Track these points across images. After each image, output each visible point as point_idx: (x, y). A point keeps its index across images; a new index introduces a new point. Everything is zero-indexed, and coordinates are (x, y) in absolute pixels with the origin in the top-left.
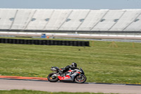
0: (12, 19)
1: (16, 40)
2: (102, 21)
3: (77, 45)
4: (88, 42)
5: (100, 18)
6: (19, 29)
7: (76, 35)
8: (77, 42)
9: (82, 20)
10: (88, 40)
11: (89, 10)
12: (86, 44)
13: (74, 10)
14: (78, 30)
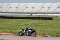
0: (17, 8)
1: (19, 17)
2: (58, 8)
3: (47, 19)
4: (52, 18)
5: (57, 7)
6: (20, 12)
7: (46, 14)
8: (47, 18)
9: (49, 8)
10: (52, 17)
11: (52, 3)
12: (51, 19)
13: (45, 3)
14: (47, 12)
